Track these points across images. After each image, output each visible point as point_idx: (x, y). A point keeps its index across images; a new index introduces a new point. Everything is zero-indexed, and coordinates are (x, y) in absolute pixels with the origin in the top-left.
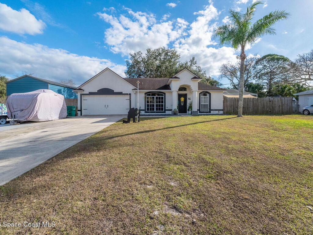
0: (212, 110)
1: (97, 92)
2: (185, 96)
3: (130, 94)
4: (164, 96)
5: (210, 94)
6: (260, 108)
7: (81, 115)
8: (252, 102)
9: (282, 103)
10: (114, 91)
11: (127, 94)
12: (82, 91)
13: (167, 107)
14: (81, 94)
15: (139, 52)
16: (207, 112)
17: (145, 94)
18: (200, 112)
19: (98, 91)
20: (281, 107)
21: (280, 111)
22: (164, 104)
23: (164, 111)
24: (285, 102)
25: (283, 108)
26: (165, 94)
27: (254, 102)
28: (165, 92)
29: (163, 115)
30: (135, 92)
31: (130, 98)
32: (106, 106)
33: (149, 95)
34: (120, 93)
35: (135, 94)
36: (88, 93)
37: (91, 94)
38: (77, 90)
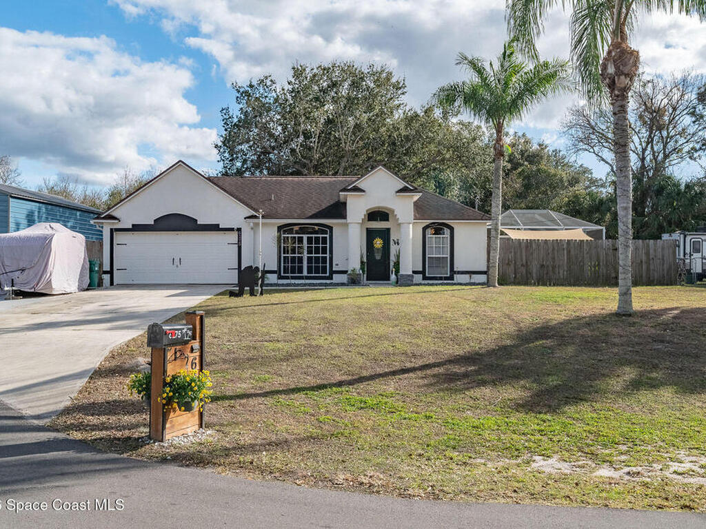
0: (459, 273)
1: (153, 223)
2: (385, 234)
3: (239, 230)
4: (328, 236)
5: (452, 229)
6: (587, 268)
7: (112, 283)
8: (565, 252)
9: (648, 254)
10: (196, 220)
11: (232, 230)
12: (117, 221)
13: (337, 265)
14: (111, 230)
15: (266, 78)
16: (446, 278)
17: (280, 228)
18: (425, 278)
19: (155, 221)
20: (644, 267)
21: (641, 276)
22: (328, 255)
23: (328, 274)
24: (655, 250)
25: (652, 267)
26: (331, 228)
27: (572, 252)
28: (333, 224)
29: (326, 285)
30: (252, 224)
31: (240, 240)
32: (177, 261)
33: (291, 231)
34: (215, 228)
35: (252, 228)
36: (131, 227)
37: (137, 228)
38: (104, 218)
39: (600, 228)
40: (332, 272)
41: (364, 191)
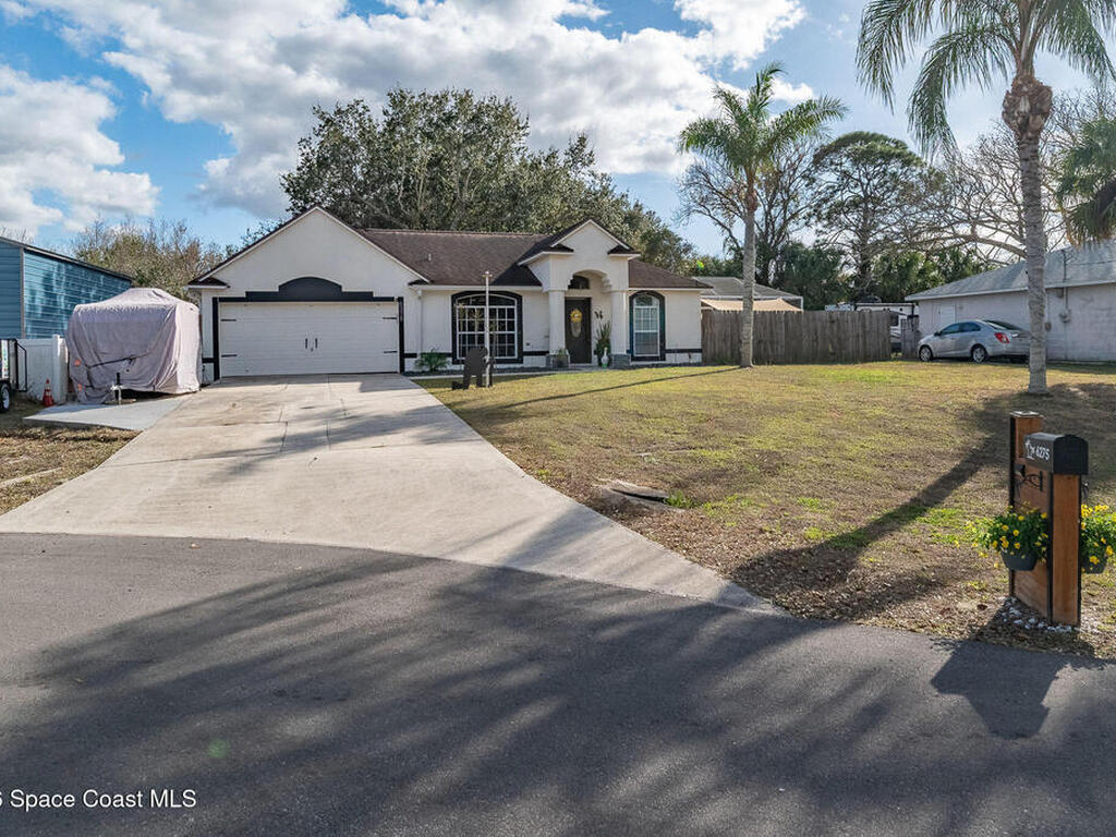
0: (670, 351)
1: (277, 290)
2: (585, 305)
3: (401, 300)
4: (515, 307)
5: (662, 299)
6: (805, 343)
7: (217, 376)
8: (783, 324)
9: (864, 326)
10: (340, 287)
11: (391, 299)
12: (223, 287)
13: (528, 344)
14: (214, 299)
16: (656, 359)
17: (455, 298)
18: (634, 359)
19: (280, 287)
20: (861, 341)
21: (858, 352)
22: (516, 332)
23: (516, 357)
24: (871, 323)
25: (868, 341)
26: (519, 298)
27: (790, 323)
28: (524, 292)
29: (514, 370)
30: (420, 292)
31: (401, 314)
32: (311, 344)
33: (467, 302)
34: (366, 297)
35: (420, 298)
36: (244, 295)
37: (252, 297)
38: (204, 283)
39: (797, 297)
40: (522, 354)
41: (572, 251)
